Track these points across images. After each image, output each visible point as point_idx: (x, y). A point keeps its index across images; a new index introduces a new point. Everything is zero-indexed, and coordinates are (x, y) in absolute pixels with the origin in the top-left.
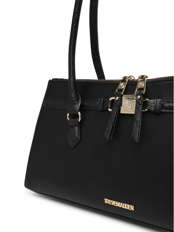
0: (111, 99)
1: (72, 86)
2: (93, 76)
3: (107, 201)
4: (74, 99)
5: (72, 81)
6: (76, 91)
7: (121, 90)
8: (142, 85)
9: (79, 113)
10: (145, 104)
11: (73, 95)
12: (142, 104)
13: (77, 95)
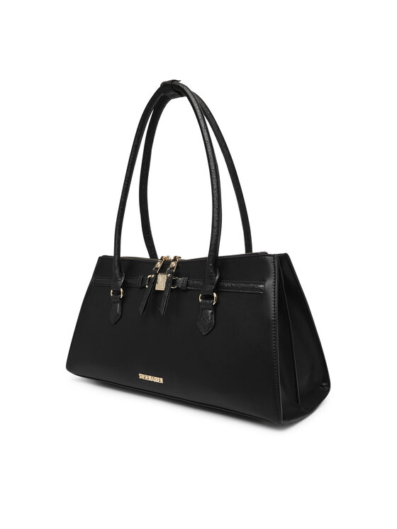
0: (149, 277)
1: (116, 263)
2: (144, 254)
3: (142, 376)
4: (118, 276)
5: (117, 259)
6: (120, 268)
7: (157, 269)
8: (174, 264)
9: (122, 290)
10: (174, 282)
11: (117, 272)
12: (170, 282)
13: (121, 271)
